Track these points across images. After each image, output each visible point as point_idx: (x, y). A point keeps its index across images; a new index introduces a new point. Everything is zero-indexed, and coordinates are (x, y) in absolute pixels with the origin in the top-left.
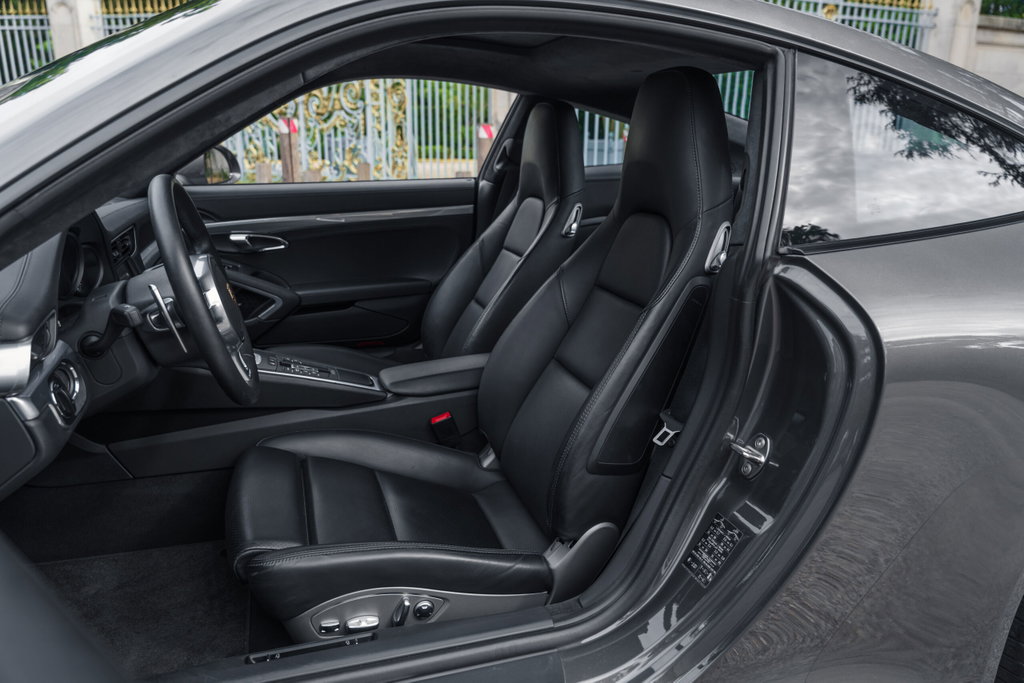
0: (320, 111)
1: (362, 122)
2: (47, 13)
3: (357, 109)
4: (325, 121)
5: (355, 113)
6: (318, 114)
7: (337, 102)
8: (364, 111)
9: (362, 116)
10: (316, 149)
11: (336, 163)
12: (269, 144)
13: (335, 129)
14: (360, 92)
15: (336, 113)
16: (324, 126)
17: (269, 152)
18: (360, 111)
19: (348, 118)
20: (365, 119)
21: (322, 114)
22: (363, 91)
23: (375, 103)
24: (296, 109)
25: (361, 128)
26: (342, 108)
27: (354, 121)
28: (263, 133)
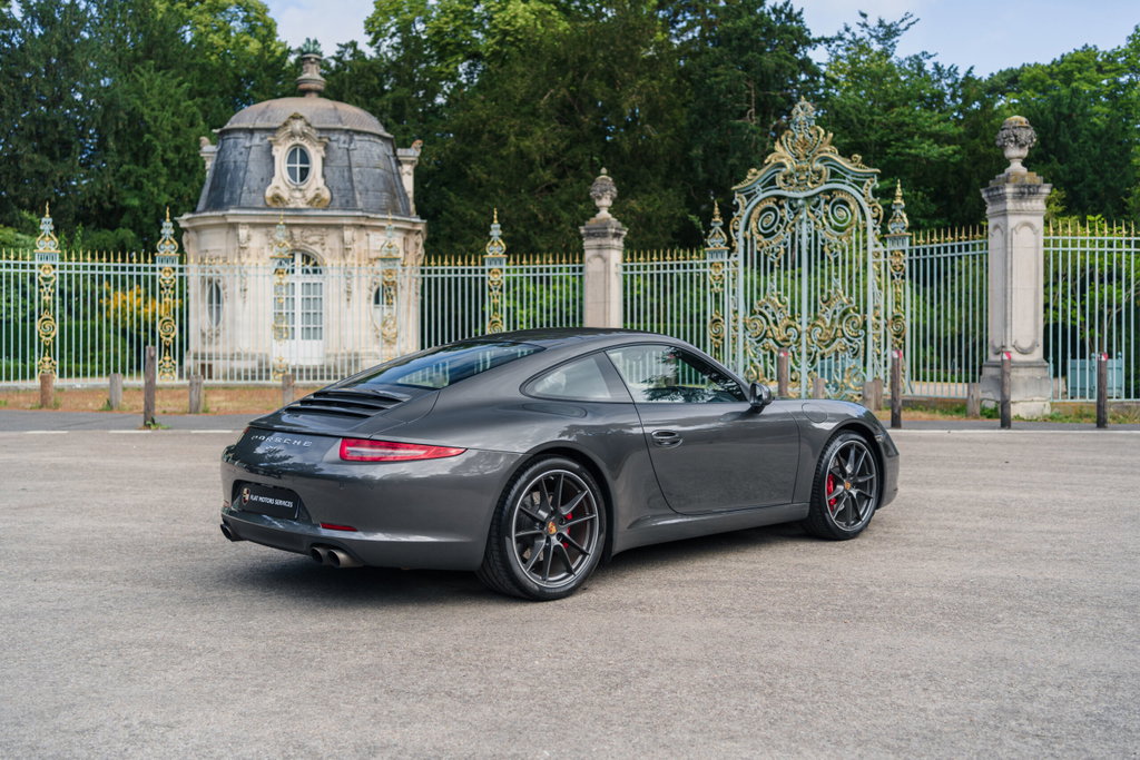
0: (822, 338)
1: (862, 347)
2: (581, 262)
3: (859, 336)
4: (827, 346)
5: (856, 340)
6: (820, 341)
7: (839, 331)
8: (865, 339)
9: (863, 342)
10: (815, 370)
11: (835, 381)
12: (769, 365)
13: (837, 353)
14: (862, 323)
15: (838, 340)
16: (826, 350)
17: (769, 372)
18: (861, 338)
19: (849, 344)
20: (866, 345)
21: (824, 341)
22: (865, 324)
23: (876, 332)
24: (799, 337)
25: (862, 352)
26: (844, 336)
27: (856, 347)
28: (765, 356)
